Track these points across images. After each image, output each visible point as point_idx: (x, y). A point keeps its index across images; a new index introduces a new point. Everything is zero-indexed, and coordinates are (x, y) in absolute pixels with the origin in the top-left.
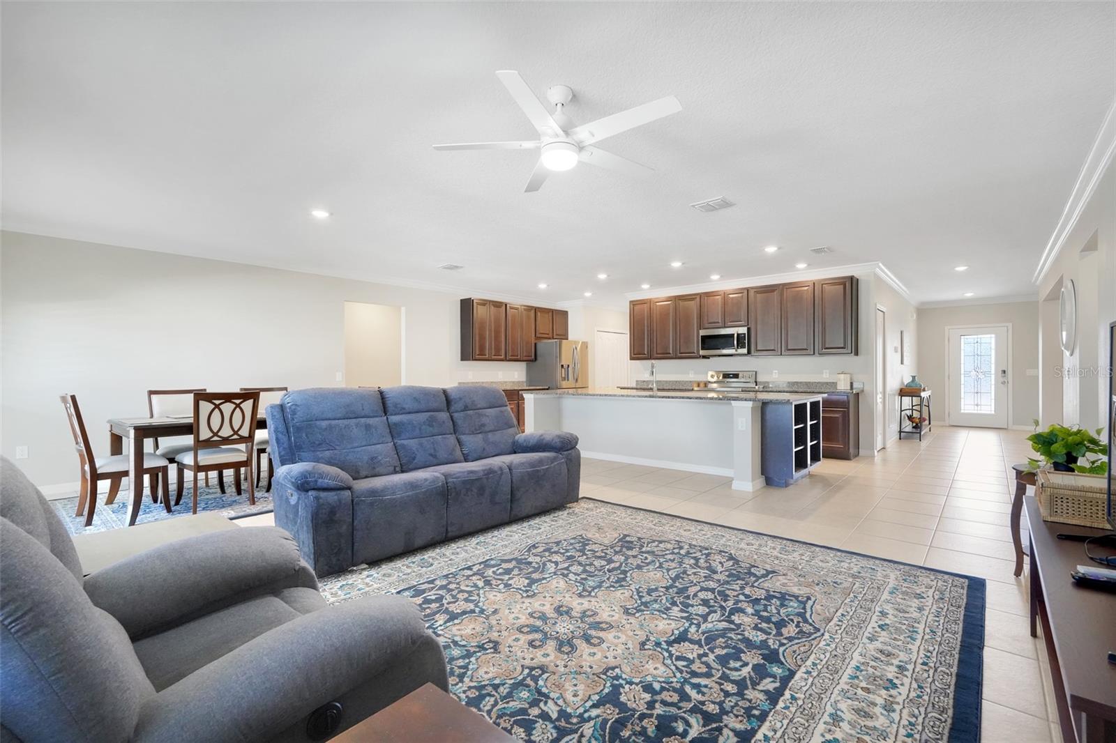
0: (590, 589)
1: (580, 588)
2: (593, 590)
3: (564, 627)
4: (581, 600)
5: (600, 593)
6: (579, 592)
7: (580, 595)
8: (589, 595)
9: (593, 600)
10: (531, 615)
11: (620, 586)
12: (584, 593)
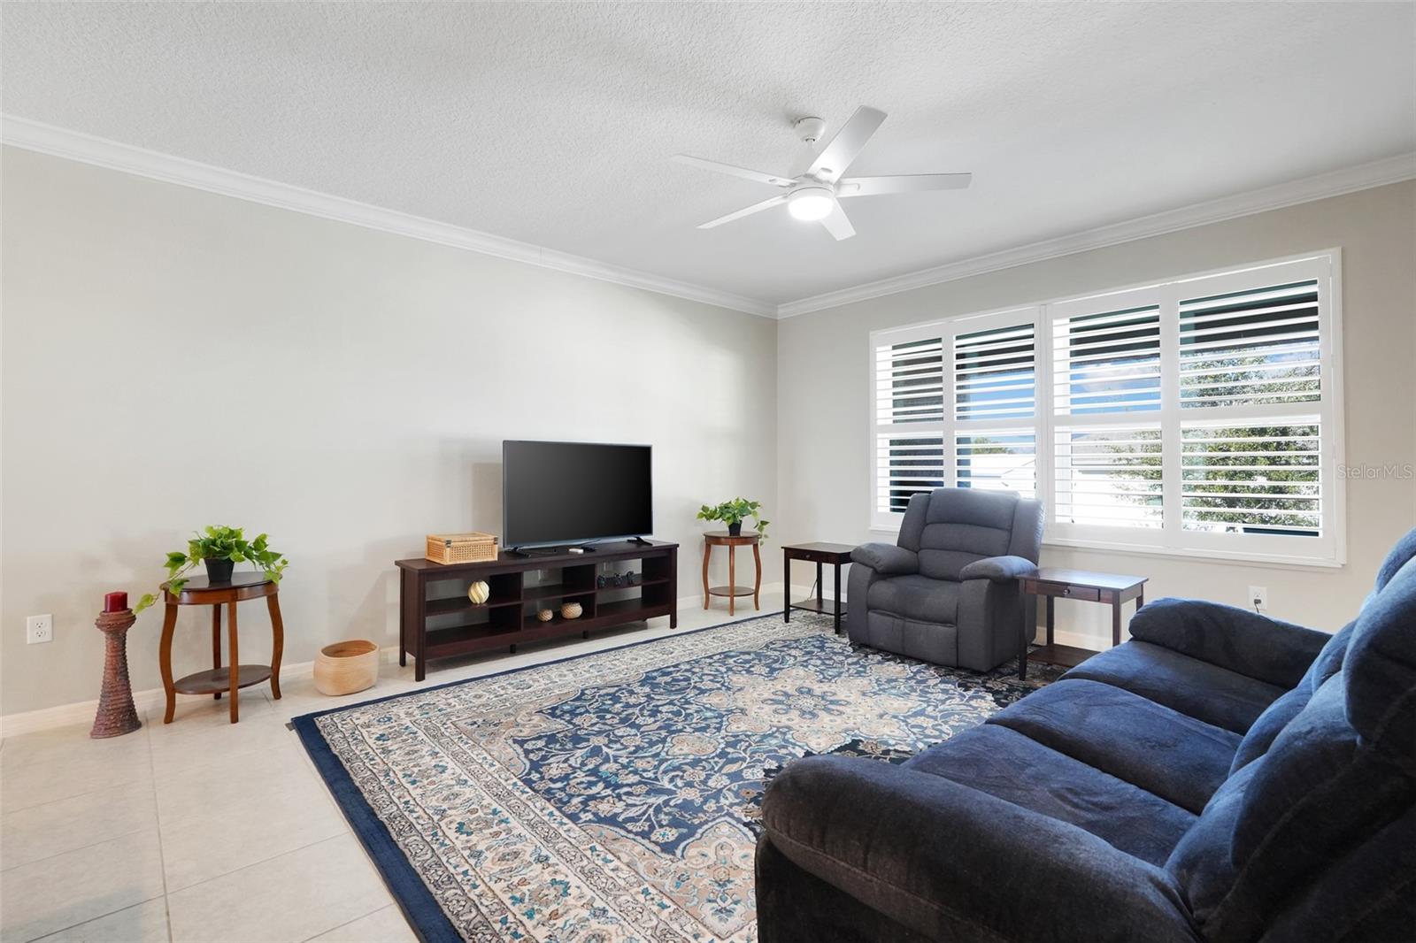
0: (777, 734)
1: (790, 736)
2: (773, 733)
3: (807, 703)
4: (789, 723)
5: (765, 729)
6: (791, 732)
7: (789, 728)
8: (778, 728)
9: (776, 723)
10: (841, 713)
11: (738, 736)
12: (783, 731)
